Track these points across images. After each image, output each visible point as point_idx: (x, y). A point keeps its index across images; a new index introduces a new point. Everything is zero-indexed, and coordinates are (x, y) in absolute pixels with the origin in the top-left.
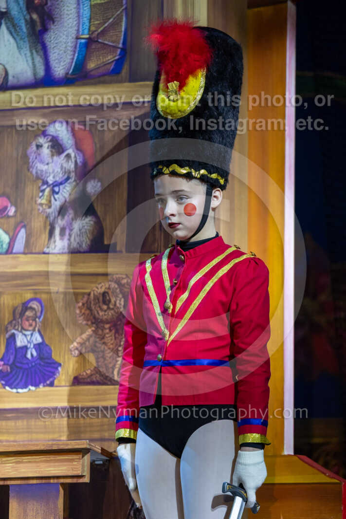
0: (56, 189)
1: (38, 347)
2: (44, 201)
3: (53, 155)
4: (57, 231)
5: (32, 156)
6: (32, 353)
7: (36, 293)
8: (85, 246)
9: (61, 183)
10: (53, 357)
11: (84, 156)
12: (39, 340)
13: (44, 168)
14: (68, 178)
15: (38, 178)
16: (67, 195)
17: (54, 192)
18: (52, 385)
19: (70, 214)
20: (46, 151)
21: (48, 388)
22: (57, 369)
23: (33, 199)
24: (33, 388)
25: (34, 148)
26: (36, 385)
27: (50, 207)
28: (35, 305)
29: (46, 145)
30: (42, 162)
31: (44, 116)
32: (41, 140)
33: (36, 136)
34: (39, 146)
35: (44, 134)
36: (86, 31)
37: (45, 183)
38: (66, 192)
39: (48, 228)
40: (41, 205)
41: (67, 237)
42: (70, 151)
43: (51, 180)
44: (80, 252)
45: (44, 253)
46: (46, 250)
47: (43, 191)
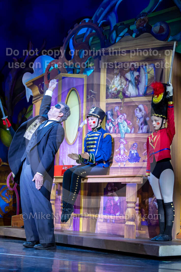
0: (140, 119)
1: (136, 154)
2: (138, 122)
3: (140, 112)
4: (140, 128)
5: (135, 112)
6: (135, 155)
7: (136, 142)
8: (146, 132)
9: (141, 118)
10: (139, 156)
11: (146, 112)
12: (136, 152)
13: (138, 114)
14: (143, 117)
15: (137, 117)
16: (142, 121)
17: (139, 120)
18: (139, 162)
19: (143, 125)
20: (138, 111)
21: (138, 163)
22: (140, 158)
23: (135, 122)
24: (135, 163)
25: (136, 110)
26: (135, 162)
27: (139, 123)
28: (135, 144)
29: (138, 110)
30: (137, 113)
31: (138, 103)
32: (137, 109)
33: (136, 107)
34: (137, 110)
35: (138, 107)
36: (147, 85)
37: (138, 118)
38: (142, 120)
39: (138, 128)
40: (137, 123)
41: (142, 130)
42: (143, 111)
43: (139, 117)
44: (145, 133)
45: (137, 133)
46: (138, 133)
47: (137, 120)
